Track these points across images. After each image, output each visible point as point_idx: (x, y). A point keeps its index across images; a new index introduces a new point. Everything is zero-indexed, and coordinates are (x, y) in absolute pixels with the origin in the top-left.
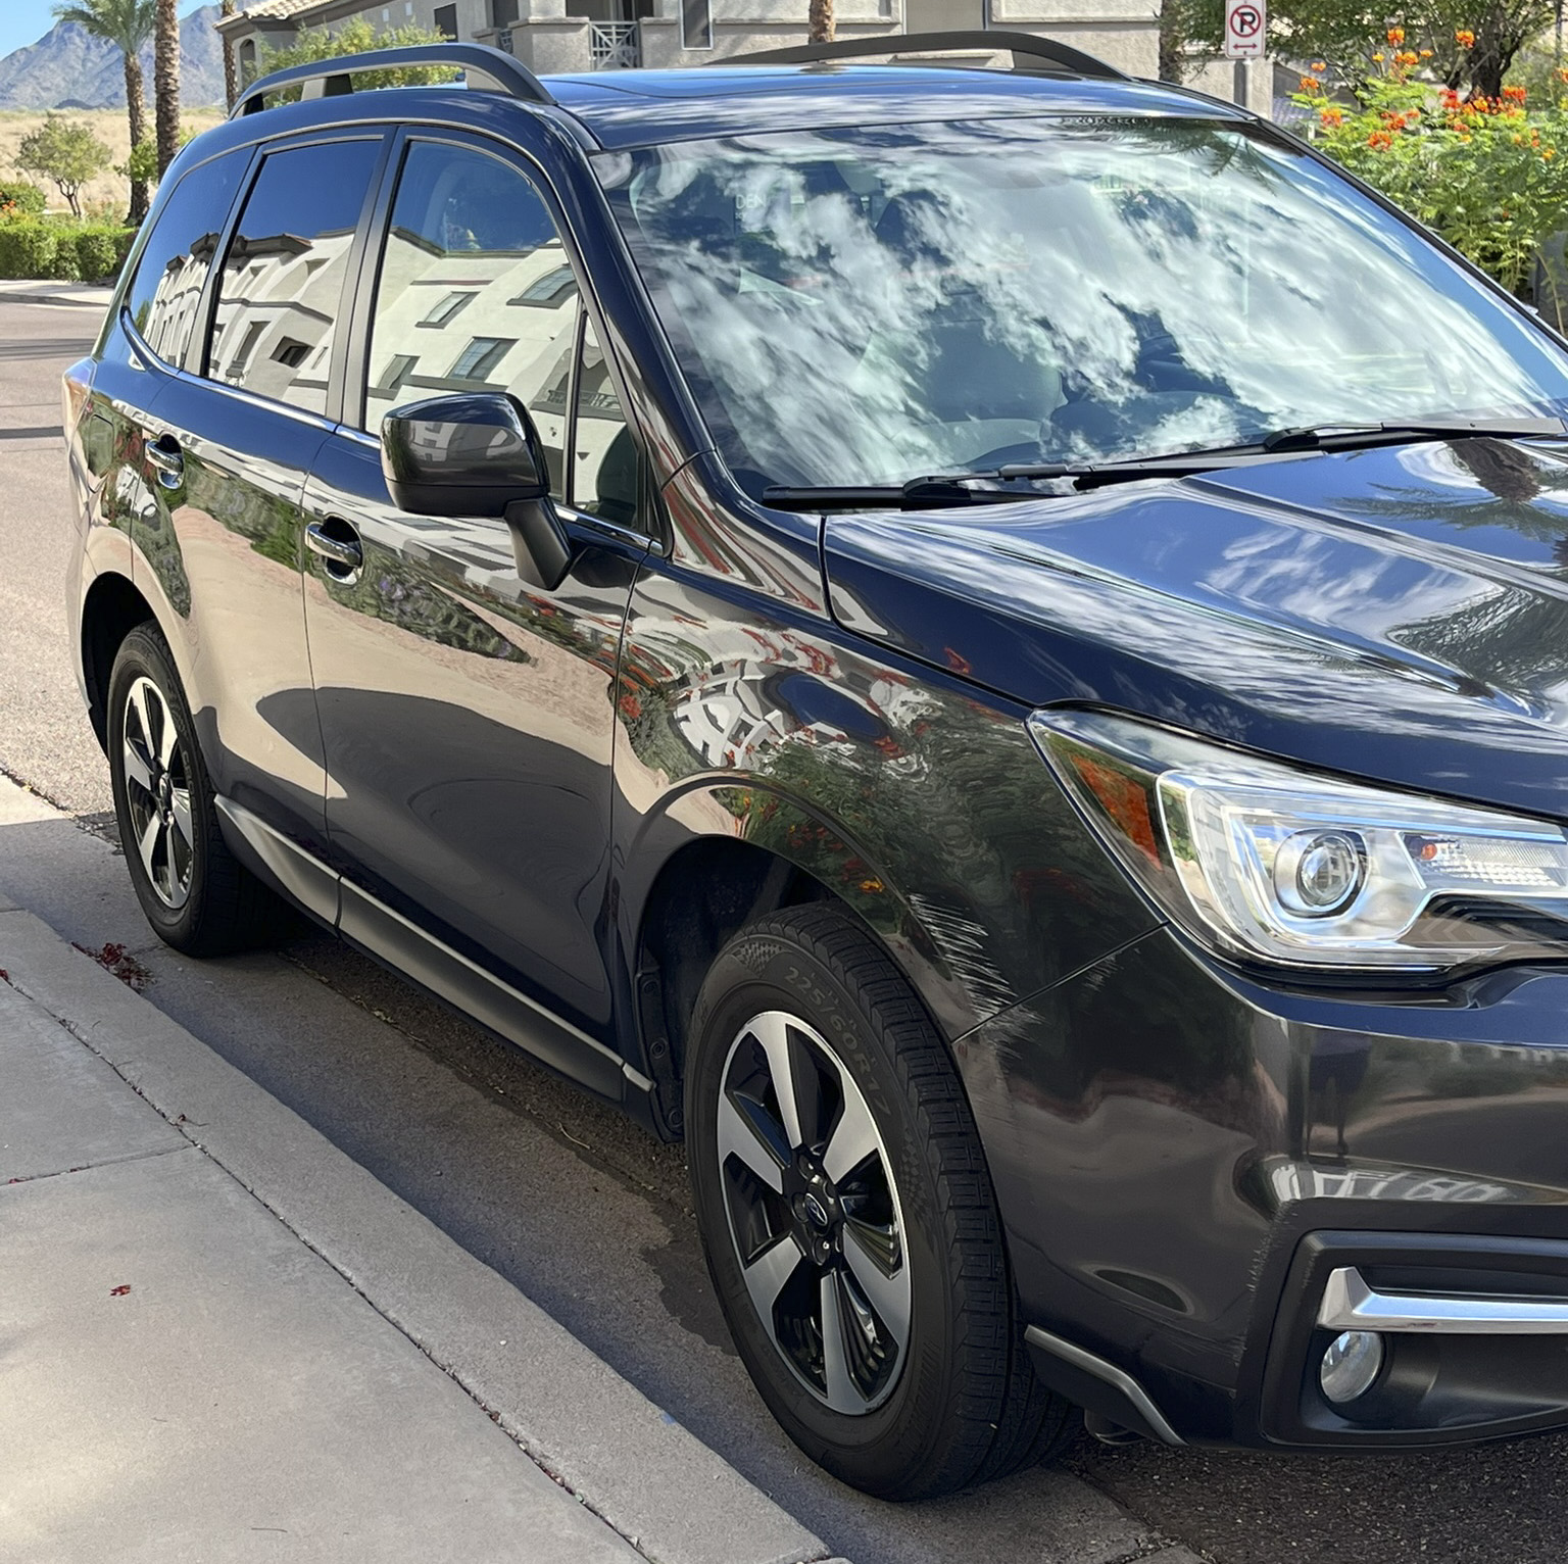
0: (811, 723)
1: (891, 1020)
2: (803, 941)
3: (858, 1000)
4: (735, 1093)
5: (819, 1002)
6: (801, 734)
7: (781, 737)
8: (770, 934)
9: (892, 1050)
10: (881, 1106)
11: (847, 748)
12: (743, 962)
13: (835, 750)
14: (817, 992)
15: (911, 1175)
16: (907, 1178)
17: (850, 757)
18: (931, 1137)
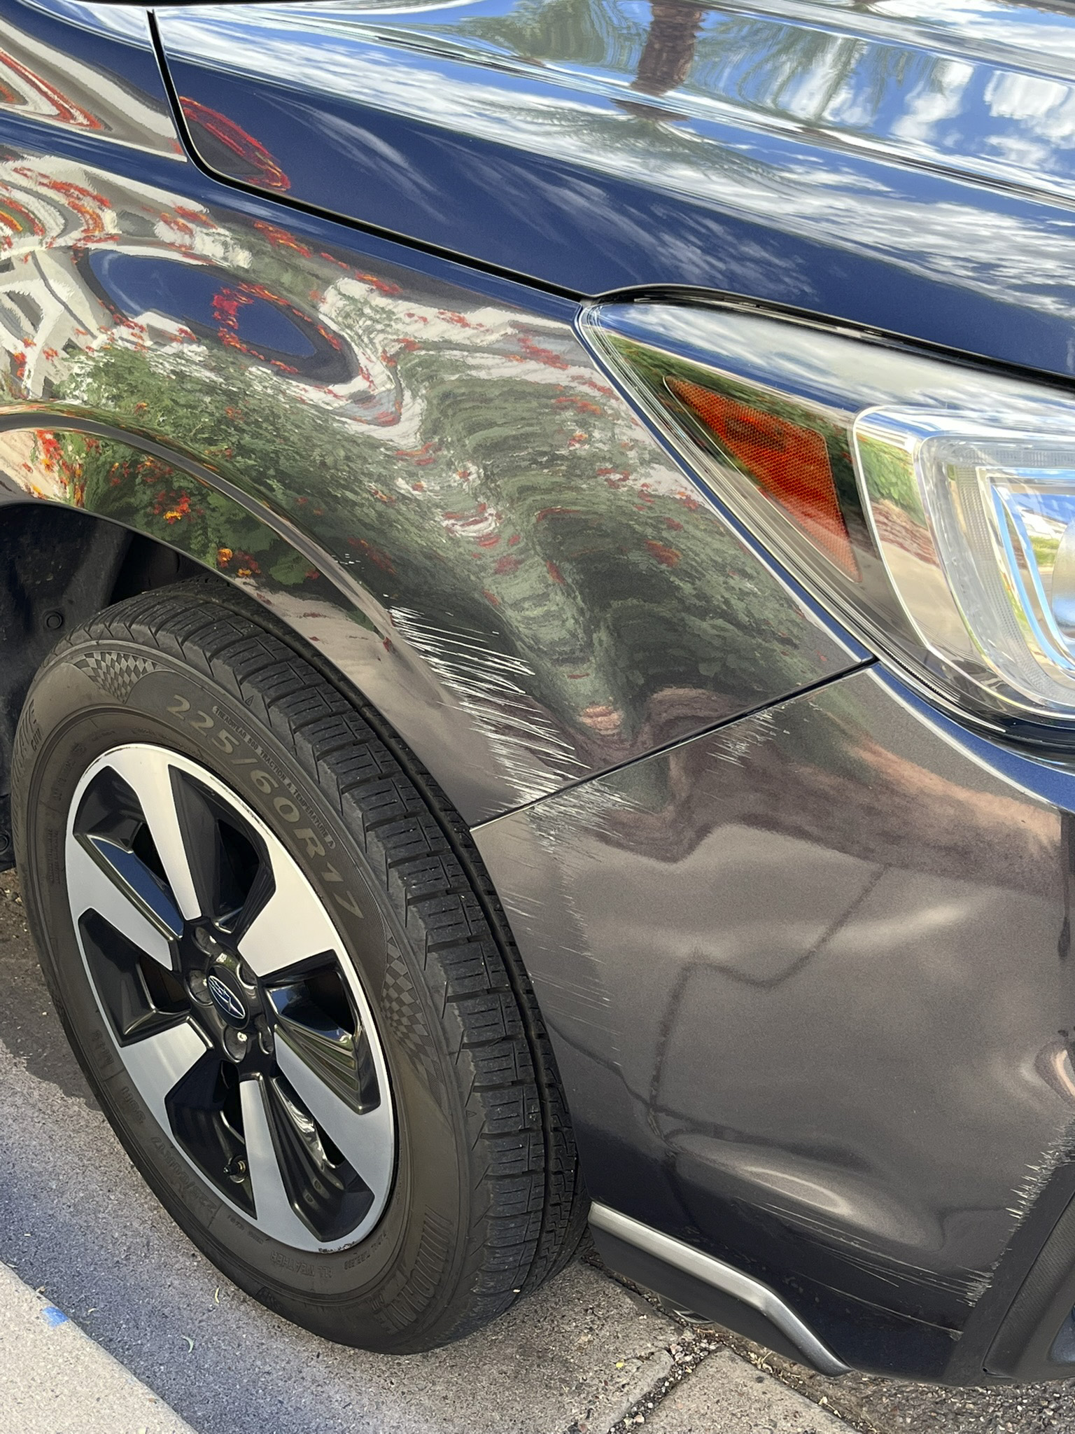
0: (137, 314)
1: (350, 779)
2: (189, 655)
3: (294, 749)
4: (90, 837)
5: (229, 748)
6: (122, 331)
7: (94, 337)
8: (134, 640)
9: (357, 825)
10: (346, 905)
11: (196, 351)
12: (93, 679)
13: (179, 355)
14: (223, 734)
15: (401, 1003)
16: (395, 1006)
17: (205, 365)
18: (429, 949)
